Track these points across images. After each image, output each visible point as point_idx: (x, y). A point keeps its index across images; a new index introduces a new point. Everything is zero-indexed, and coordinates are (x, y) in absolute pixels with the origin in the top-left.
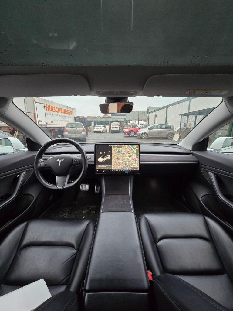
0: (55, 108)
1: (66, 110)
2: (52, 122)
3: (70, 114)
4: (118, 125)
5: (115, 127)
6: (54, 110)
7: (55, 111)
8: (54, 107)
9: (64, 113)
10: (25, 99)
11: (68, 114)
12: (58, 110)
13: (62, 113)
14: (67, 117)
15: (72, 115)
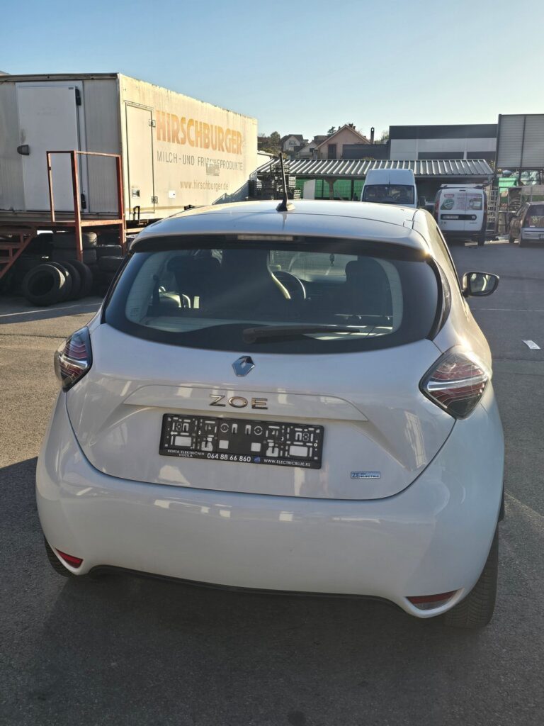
0: (185, 126)
1: (220, 129)
3: (234, 152)
4: (478, 204)
5: (462, 212)
6: (181, 135)
7: (183, 142)
8: (183, 119)
9: (214, 148)
10: (80, 88)
11: (229, 151)
12: (196, 131)
13: (207, 146)
14: (223, 163)
15: (241, 153)
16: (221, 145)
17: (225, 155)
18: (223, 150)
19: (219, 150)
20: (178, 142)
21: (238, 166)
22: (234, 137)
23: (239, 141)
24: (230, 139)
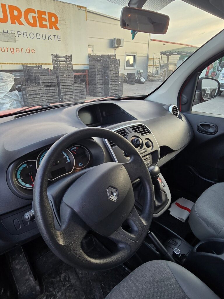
1: (14, 8)
14: (25, 34)
15: (57, 28)
16: (15, 20)
17: (26, 28)
19: (14, 23)
21: (52, 37)
22: (43, 16)
23: (53, 19)
24: (34, 18)
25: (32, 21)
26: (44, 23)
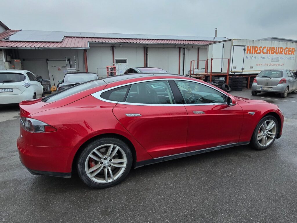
0: (261, 49)
1: (281, 48)
2: (252, 67)
3: (289, 54)
6: (259, 51)
7: (260, 53)
8: (261, 47)
9: (277, 54)
10: (224, 44)
11: (286, 54)
12: (267, 50)
13: (273, 53)
14: (282, 58)
15: (294, 54)
16: (281, 53)
17: (283, 55)
18: (282, 54)
19: (280, 54)
20: (257, 53)
21: (291, 58)
22: (290, 50)
23: (293, 51)
24: (287, 51)
25: (286, 52)
26: (290, 52)
